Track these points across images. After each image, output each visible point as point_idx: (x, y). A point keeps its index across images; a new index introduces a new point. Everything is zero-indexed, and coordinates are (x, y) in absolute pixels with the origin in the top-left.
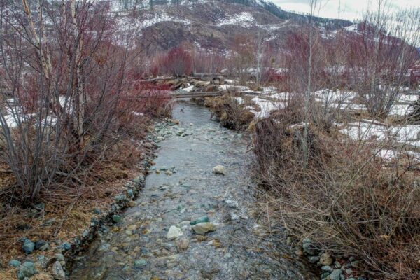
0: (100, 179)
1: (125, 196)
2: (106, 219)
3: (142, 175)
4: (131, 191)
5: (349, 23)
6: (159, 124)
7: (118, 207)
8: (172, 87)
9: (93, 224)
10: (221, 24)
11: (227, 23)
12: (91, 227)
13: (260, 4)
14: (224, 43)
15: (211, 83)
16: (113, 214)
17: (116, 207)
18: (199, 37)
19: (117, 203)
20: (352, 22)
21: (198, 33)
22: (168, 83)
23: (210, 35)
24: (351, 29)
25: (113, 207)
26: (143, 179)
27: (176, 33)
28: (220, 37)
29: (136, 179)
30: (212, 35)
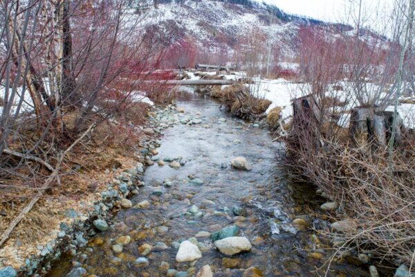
1: (116, 191)
2: (85, 225)
3: (140, 165)
4: (125, 185)
5: (350, 28)
6: (162, 111)
7: (105, 208)
10: (224, 24)
11: (230, 24)
13: (263, 6)
15: (218, 74)
16: (96, 218)
17: (101, 208)
18: (202, 36)
19: (104, 202)
21: (201, 32)
22: (171, 75)
23: (212, 35)
25: (98, 208)
26: (142, 170)
28: (222, 36)
29: (133, 170)
30: (214, 35)
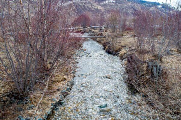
0: (54, 82)
1: (66, 90)
2: (58, 103)
4: (68, 87)
5: (158, 4)
6: (77, 51)
7: (63, 96)
8: (81, 32)
9: (52, 107)
10: (102, 3)
11: (105, 3)
12: (51, 108)
14: (103, 12)
15: (99, 31)
16: (61, 100)
18: (92, 9)
19: (62, 94)
20: (160, 3)
21: (92, 7)
22: (79, 30)
23: (97, 8)
24: (160, 6)
25: (61, 96)
27: (82, 7)
28: (101, 9)
29: (70, 81)
30: (98, 8)
